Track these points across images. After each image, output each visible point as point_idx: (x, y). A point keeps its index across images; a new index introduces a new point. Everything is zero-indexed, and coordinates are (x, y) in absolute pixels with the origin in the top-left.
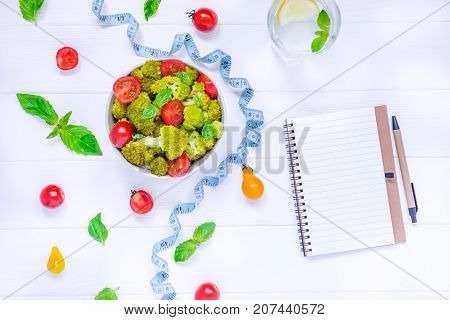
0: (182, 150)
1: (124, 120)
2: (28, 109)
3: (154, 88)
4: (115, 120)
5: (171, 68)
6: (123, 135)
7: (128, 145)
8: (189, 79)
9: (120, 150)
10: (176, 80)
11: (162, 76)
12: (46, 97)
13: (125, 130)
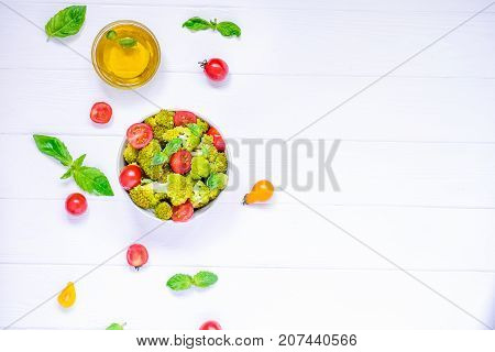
0: (187, 197)
1: (134, 164)
2: (44, 150)
3: (165, 136)
4: (126, 163)
5: (183, 118)
6: (132, 178)
7: (136, 189)
8: (199, 131)
9: (128, 192)
10: (186, 131)
11: (175, 126)
12: (62, 139)
13: (134, 173)
